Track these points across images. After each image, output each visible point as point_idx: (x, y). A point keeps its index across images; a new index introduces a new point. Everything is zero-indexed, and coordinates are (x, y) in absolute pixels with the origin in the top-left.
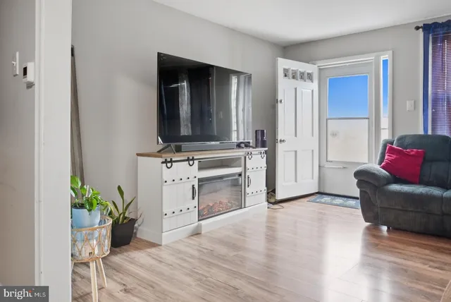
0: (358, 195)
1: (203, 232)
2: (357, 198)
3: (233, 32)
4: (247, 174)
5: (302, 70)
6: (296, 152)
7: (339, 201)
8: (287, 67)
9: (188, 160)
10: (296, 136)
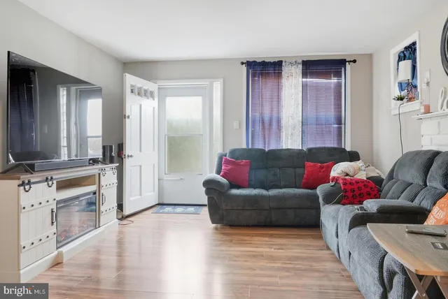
0: (206, 202)
1: (64, 261)
2: (206, 205)
3: (80, 40)
4: (102, 192)
5: (145, 88)
6: (141, 166)
7: (179, 209)
8: (133, 84)
9: (47, 180)
10: (140, 151)
